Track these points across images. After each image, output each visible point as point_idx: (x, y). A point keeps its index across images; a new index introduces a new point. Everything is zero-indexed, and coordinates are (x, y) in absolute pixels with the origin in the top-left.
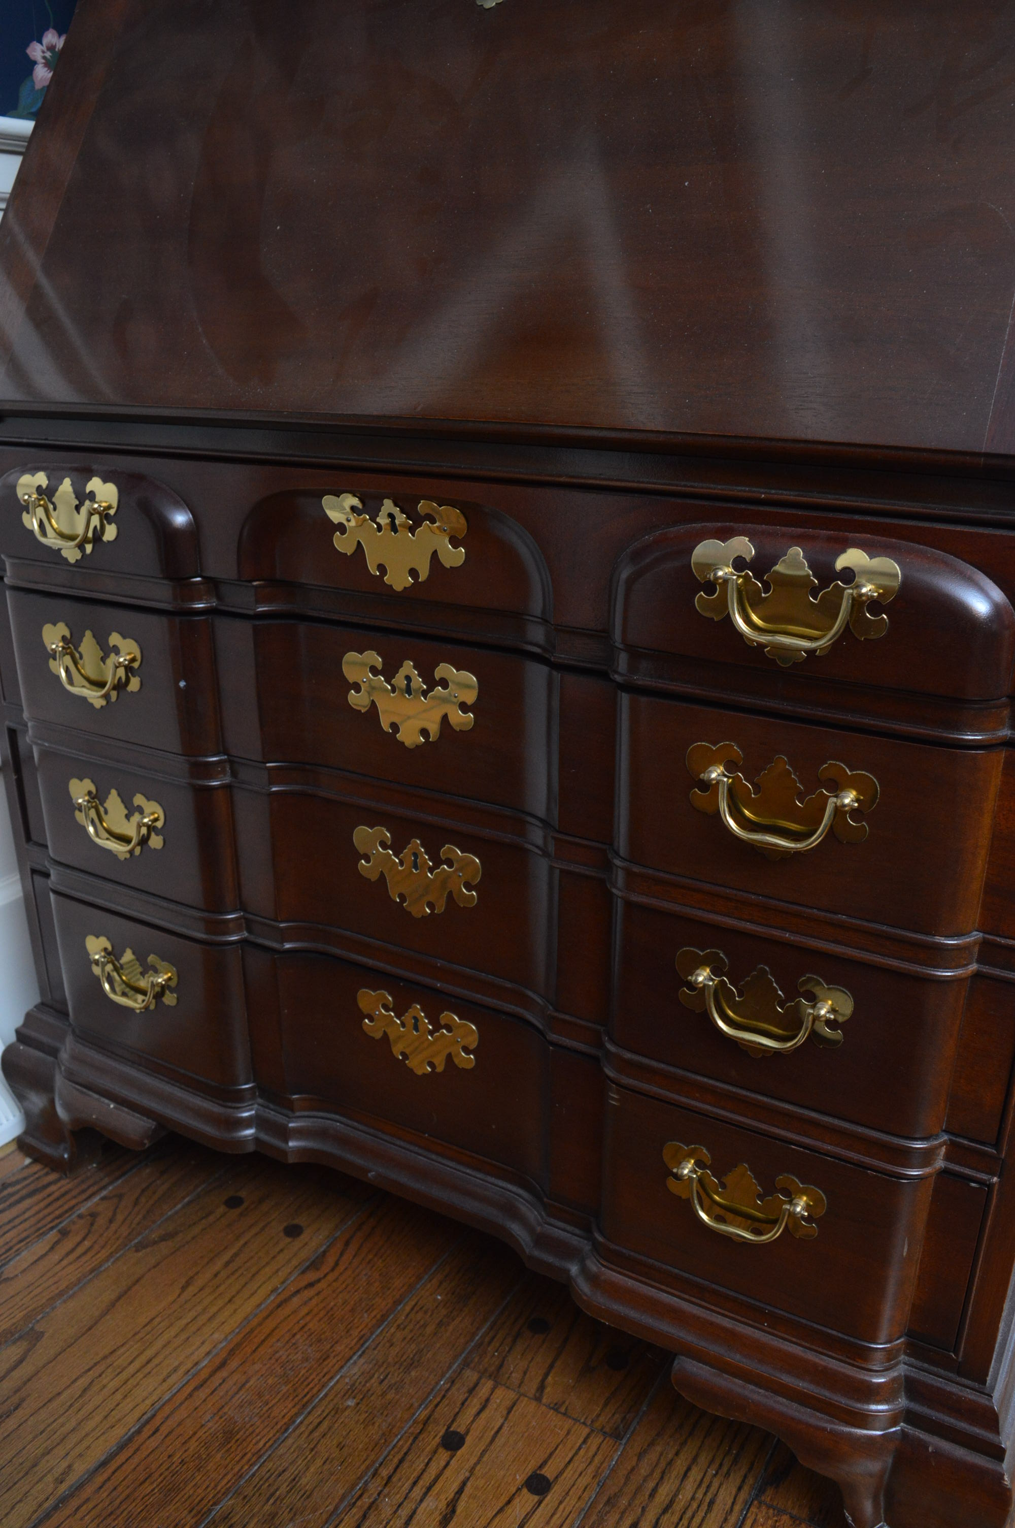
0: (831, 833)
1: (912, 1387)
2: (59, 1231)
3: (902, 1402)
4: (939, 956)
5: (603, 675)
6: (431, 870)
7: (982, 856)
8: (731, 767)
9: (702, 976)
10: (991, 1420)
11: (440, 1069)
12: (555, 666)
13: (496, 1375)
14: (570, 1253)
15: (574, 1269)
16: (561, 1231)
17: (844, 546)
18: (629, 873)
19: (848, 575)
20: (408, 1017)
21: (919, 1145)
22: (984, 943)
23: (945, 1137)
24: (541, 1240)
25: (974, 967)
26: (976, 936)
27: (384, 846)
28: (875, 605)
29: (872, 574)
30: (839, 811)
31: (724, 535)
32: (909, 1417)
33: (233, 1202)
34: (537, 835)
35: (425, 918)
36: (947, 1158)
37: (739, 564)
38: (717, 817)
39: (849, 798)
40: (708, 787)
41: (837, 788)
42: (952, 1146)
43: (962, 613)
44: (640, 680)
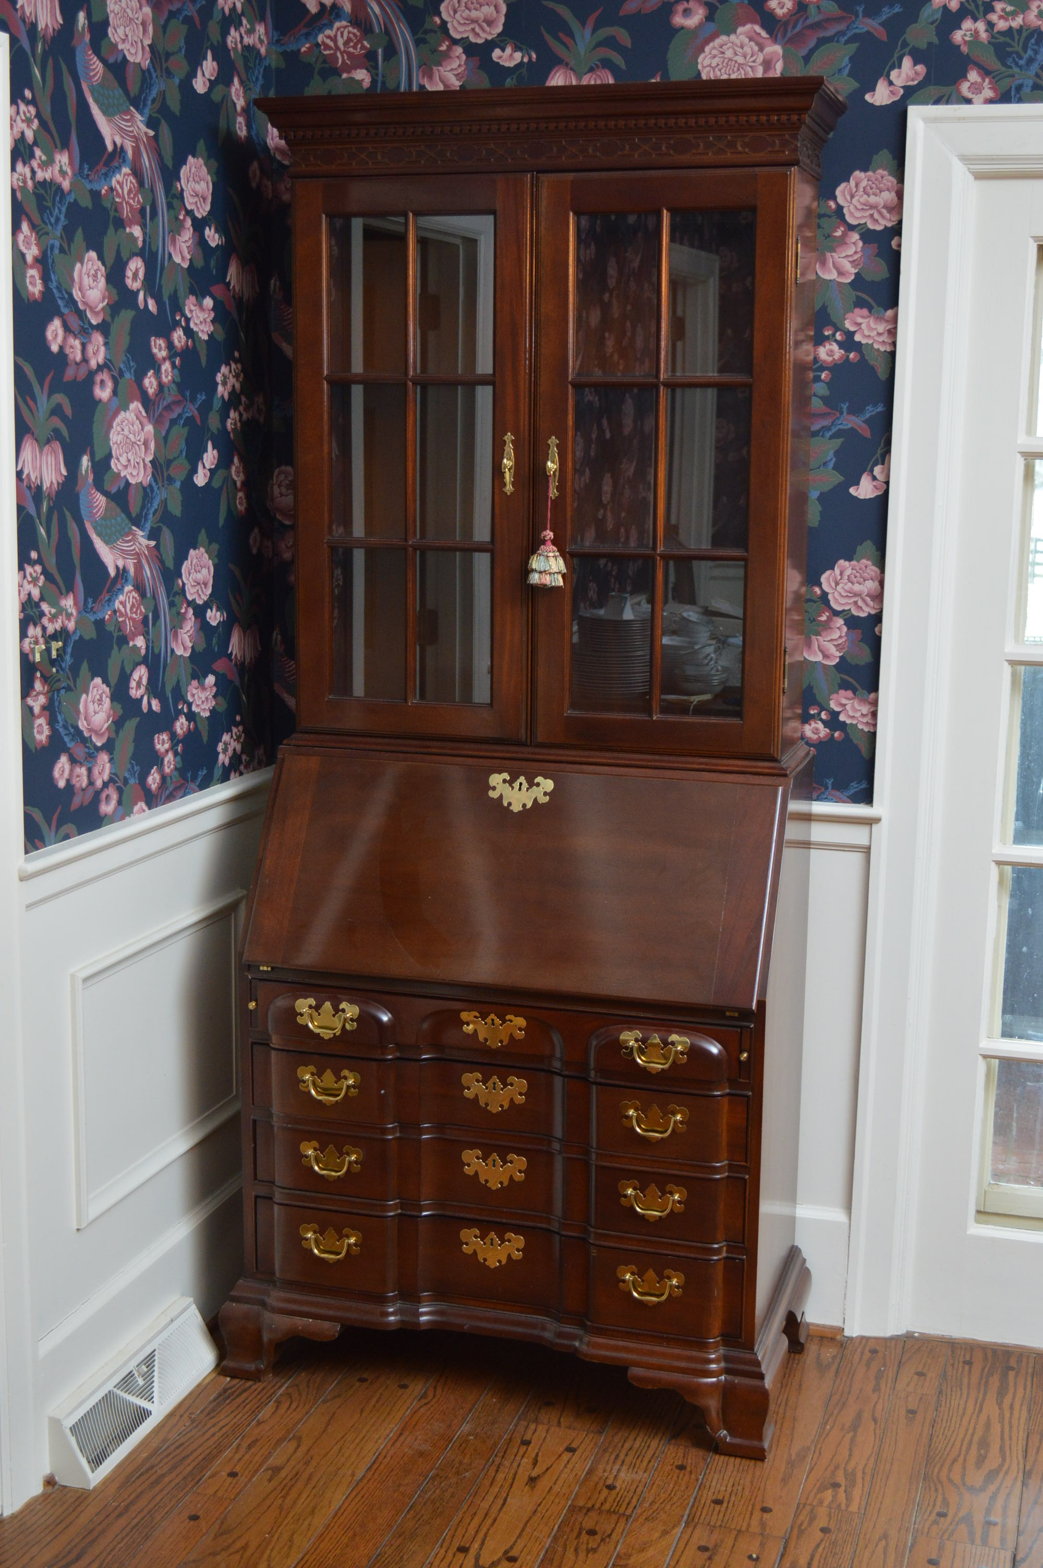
0: (673, 1130)
1: (726, 1359)
2: (276, 1401)
3: (723, 1365)
4: (716, 1170)
5: (585, 1079)
6: (502, 1167)
7: (725, 1134)
8: (636, 1110)
9: (630, 1191)
10: (758, 1364)
11: (504, 1262)
12: (564, 1076)
13: (536, 1421)
14: (574, 1337)
15: (577, 1344)
16: (568, 1329)
17: (671, 1033)
18: (597, 1154)
19: (673, 1043)
20: (487, 1240)
21: (716, 1246)
22: (729, 1165)
23: (725, 1243)
24: (560, 1335)
25: (726, 1174)
26: (726, 1162)
27: (478, 1158)
28: (682, 1053)
29: (680, 1043)
30: (675, 1122)
31: (630, 1029)
32: (727, 1371)
33: (362, 1380)
34: (556, 1146)
35: (498, 1190)
36: (727, 1252)
37: (636, 1040)
38: (633, 1129)
39: (679, 1117)
40: (629, 1118)
41: (674, 1114)
42: (728, 1246)
43: (709, 1053)
44: (599, 1080)
